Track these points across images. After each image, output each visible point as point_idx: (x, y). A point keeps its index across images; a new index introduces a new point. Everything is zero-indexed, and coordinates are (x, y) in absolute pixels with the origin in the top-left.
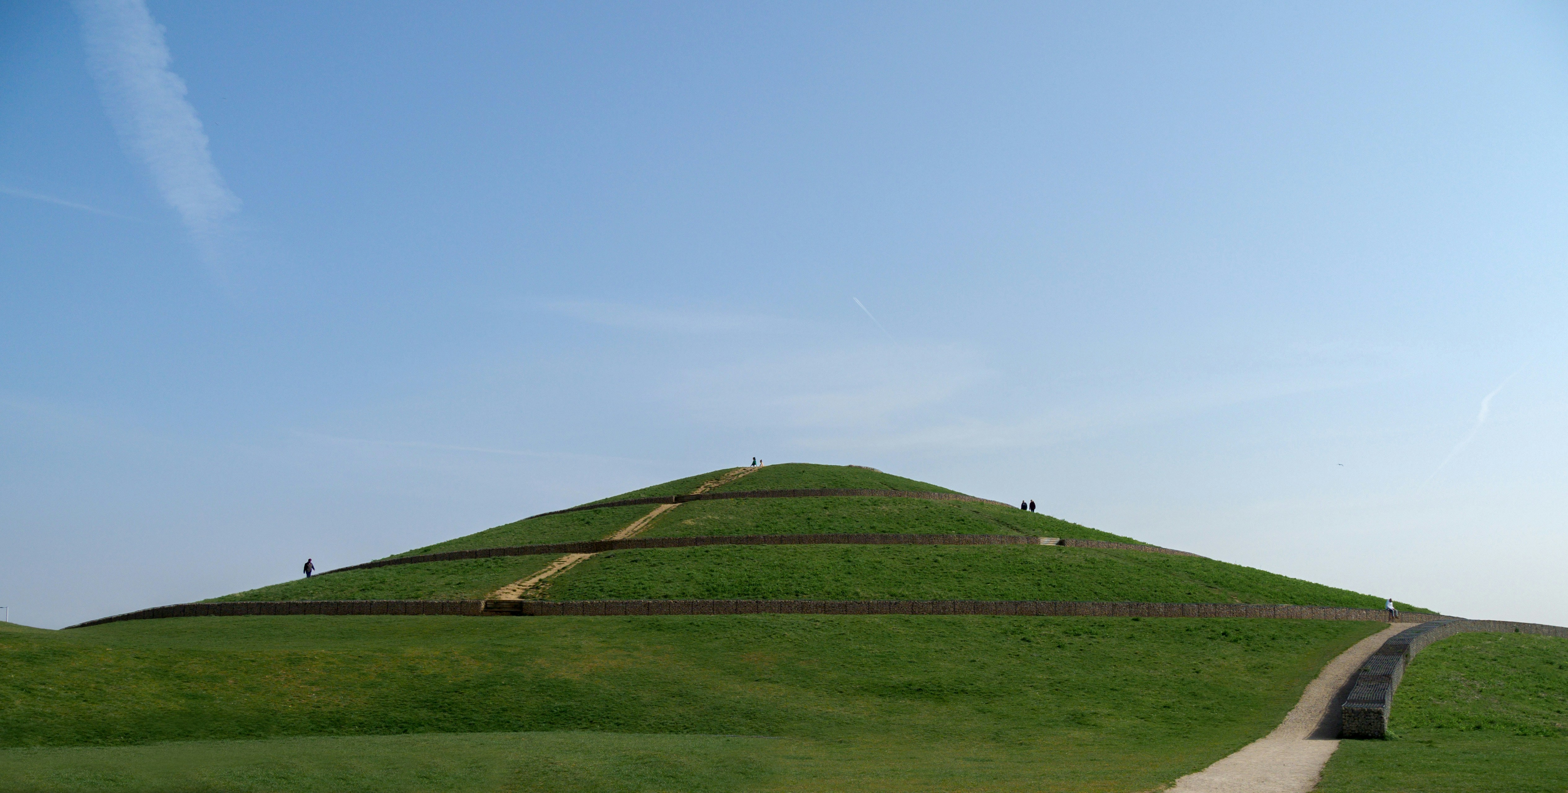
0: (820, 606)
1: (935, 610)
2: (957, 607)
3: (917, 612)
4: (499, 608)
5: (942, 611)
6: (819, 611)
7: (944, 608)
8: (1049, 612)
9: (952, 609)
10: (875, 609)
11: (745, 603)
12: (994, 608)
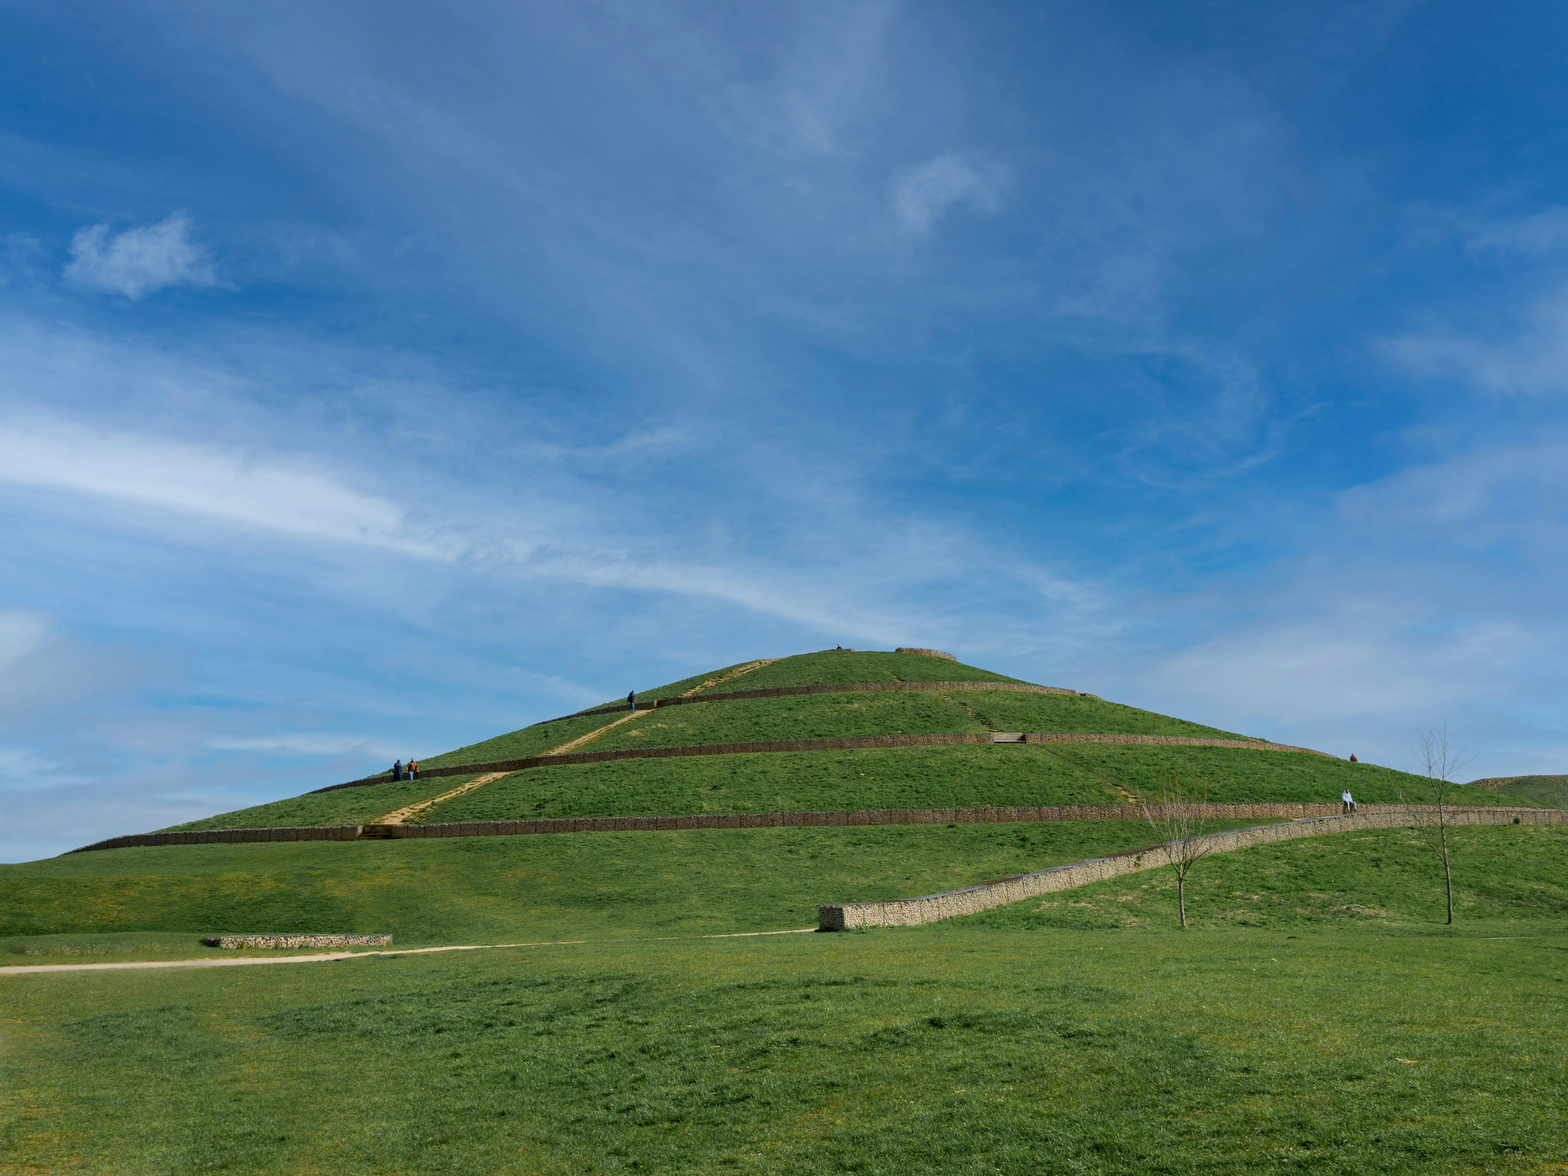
0: (652, 822)
1: (763, 822)
2: (785, 818)
3: (745, 825)
4: (375, 832)
5: (770, 823)
6: (651, 827)
7: (773, 820)
8: (884, 821)
9: (781, 821)
10: (704, 823)
11: (583, 821)
12: (825, 819)
